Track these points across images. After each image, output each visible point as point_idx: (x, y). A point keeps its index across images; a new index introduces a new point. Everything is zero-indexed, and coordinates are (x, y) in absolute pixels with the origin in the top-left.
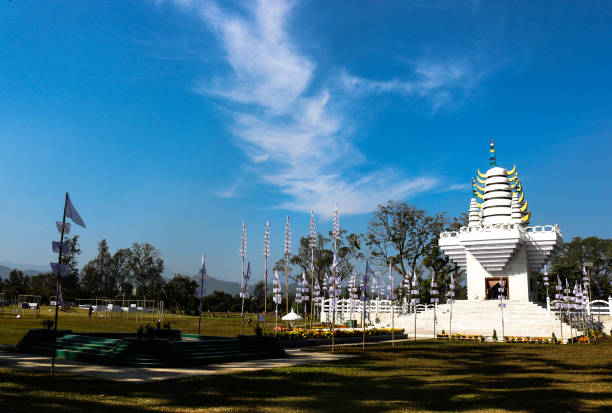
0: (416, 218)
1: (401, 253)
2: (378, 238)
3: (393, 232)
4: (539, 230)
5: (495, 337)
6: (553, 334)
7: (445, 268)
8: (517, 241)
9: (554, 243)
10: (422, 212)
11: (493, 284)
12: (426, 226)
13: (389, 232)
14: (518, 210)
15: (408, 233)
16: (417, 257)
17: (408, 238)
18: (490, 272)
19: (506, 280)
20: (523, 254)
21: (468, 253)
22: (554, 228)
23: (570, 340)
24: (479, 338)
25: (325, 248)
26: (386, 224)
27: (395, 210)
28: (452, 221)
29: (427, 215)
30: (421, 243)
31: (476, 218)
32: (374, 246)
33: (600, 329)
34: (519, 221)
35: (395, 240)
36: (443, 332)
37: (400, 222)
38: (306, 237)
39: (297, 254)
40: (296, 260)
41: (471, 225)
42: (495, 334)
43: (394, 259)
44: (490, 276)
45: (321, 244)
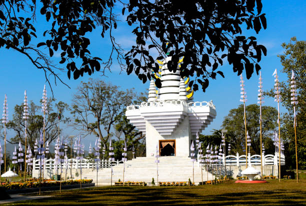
0: (111, 92)
1: (99, 121)
2: (80, 108)
3: (92, 103)
4: (198, 105)
5: (153, 182)
6: (190, 180)
7: (133, 131)
8: (181, 113)
9: (208, 114)
10: (116, 87)
11: (164, 144)
12: (119, 99)
13: (89, 103)
14: (184, 90)
15: (104, 104)
16: (112, 123)
17: (104, 108)
18: (163, 136)
19: (174, 141)
20: (186, 122)
21: (147, 121)
22: (208, 104)
23: (201, 183)
24: (143, 184)
25: (37, 114)
26: (86, 97)
27: (94, 85)
28: (139, 95)
29: (119, 90)
30: (115, 111)
31: (153, 95)
32: (77, 114)
33: (231, 175)
34: (185, 98)
35: (94, 110)
36: (120, 181)
37: (98, 95)
38: (20, 105)
39: (12, 119)
40: (11, 125)
41: (149, 100)
42: (153, 181)
43: (93, 125)
44: (163, 139)
45: (33, 110)
